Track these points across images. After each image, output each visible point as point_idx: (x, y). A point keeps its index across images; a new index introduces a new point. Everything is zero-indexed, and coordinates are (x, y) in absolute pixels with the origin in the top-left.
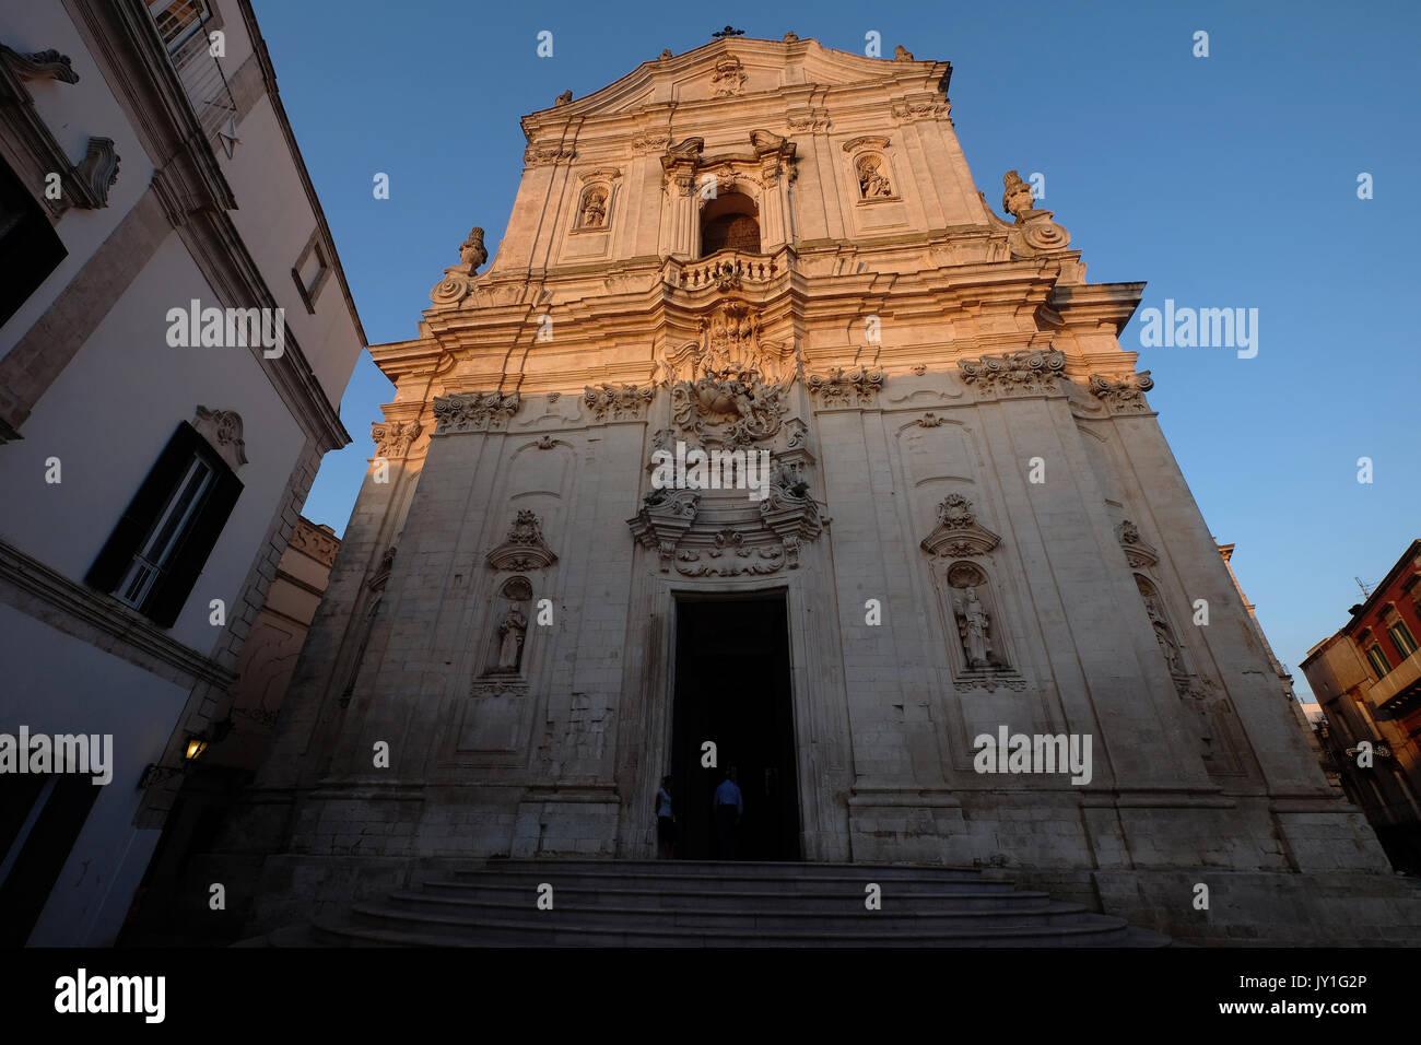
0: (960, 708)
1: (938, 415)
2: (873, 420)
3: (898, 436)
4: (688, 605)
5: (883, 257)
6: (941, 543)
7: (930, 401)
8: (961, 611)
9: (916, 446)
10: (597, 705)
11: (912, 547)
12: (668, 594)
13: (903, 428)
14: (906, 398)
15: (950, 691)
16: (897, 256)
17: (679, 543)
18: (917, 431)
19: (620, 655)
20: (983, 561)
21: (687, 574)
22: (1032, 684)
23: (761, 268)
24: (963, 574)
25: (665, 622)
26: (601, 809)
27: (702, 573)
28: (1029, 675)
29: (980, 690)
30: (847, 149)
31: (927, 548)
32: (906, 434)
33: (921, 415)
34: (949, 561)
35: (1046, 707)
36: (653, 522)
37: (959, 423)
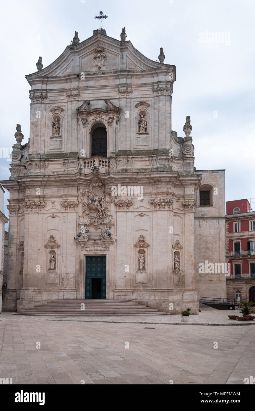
0: (136, 276)
1: (144, 213)
2: (129, 214)
3: (134, 218)
4: (87, 257)
5: (140, 159)
6: (138, 245)
7: (142, 209)
8: (139, 259)
9: (137, 221)
10: (71, 276)
11: (133, 245)
12: (83, 255)
13: (136, 216)
14: (138, 208)
15: (134, 273)
16: (143, 159)
17: (85, 244)
18: (138, 217)
19: (75, 266)
20: (145, 249)
21: (87, 251)
22: (149, 273)
23: (106, 162)
24: (142, 252)
25: (83, 261)
26: (73, 292)
27: (90, 250)
28: (149, 271)
29: (140, 273)
30: (136, 106)
31: (136, 246)
32: (136, 218)
33: (140, 213)
34: (139, 249)
35: (150, 276)
36: (79, 241)
37: (148, 216)
